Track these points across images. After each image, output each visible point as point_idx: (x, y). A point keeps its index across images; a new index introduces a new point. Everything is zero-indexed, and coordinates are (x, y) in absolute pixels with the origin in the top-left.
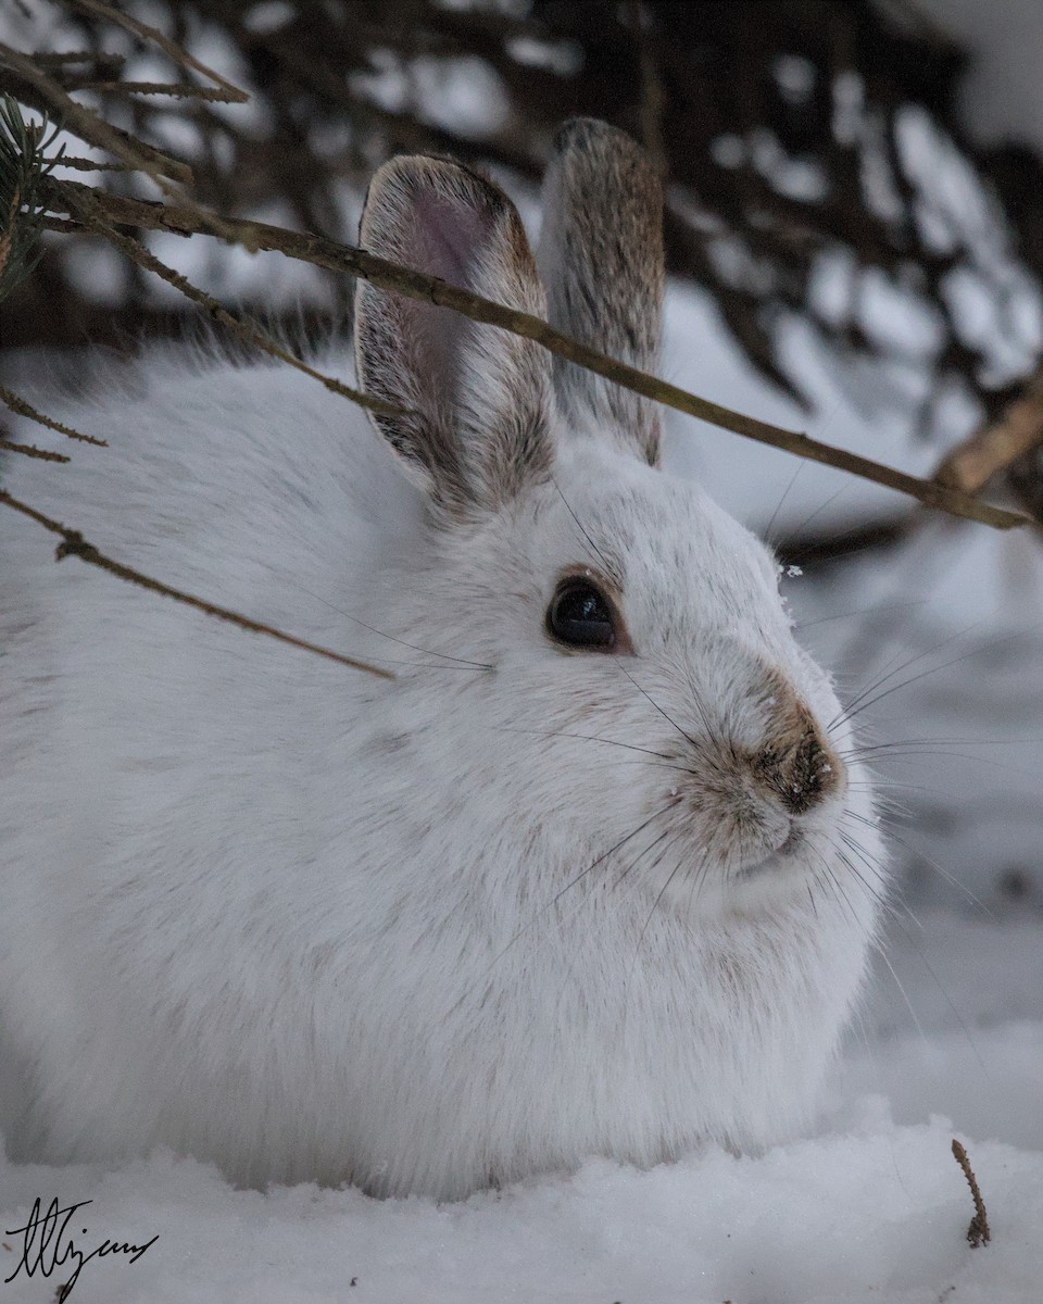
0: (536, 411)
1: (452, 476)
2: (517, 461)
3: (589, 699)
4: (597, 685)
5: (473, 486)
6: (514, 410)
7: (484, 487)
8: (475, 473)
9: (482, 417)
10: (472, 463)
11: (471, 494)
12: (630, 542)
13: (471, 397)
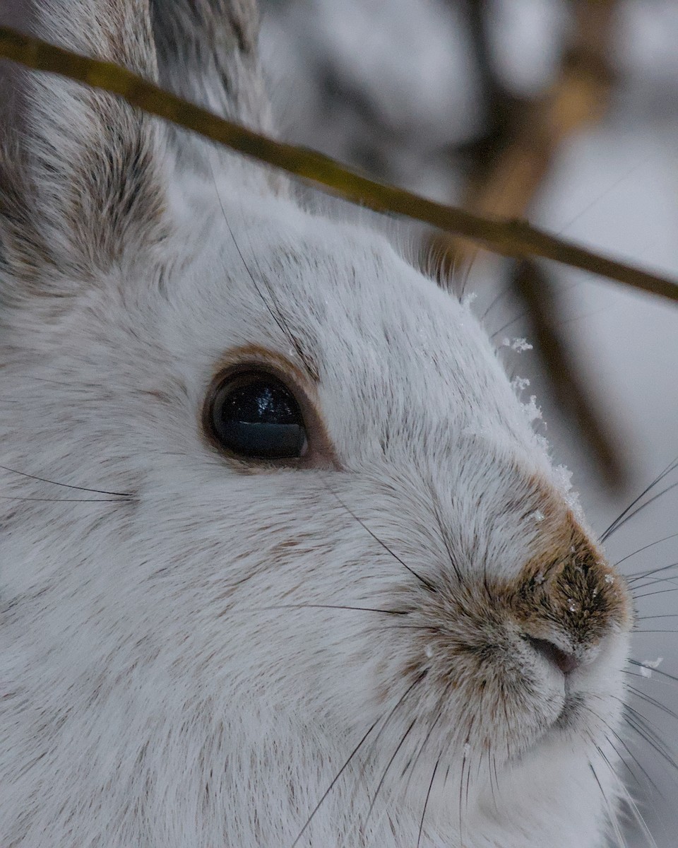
0: (134, 141)
1: (18, 228)
2: (111, 210)
3: (283, 537)
4: (291, 516)
5: (50, 244)
6: (104, 141)
7: (66, 244)
8: (51, 224)
9: (60, 151)
10: (50, 211)
11: (46, 253)
12: (320, 312)
13: (44, 123)
